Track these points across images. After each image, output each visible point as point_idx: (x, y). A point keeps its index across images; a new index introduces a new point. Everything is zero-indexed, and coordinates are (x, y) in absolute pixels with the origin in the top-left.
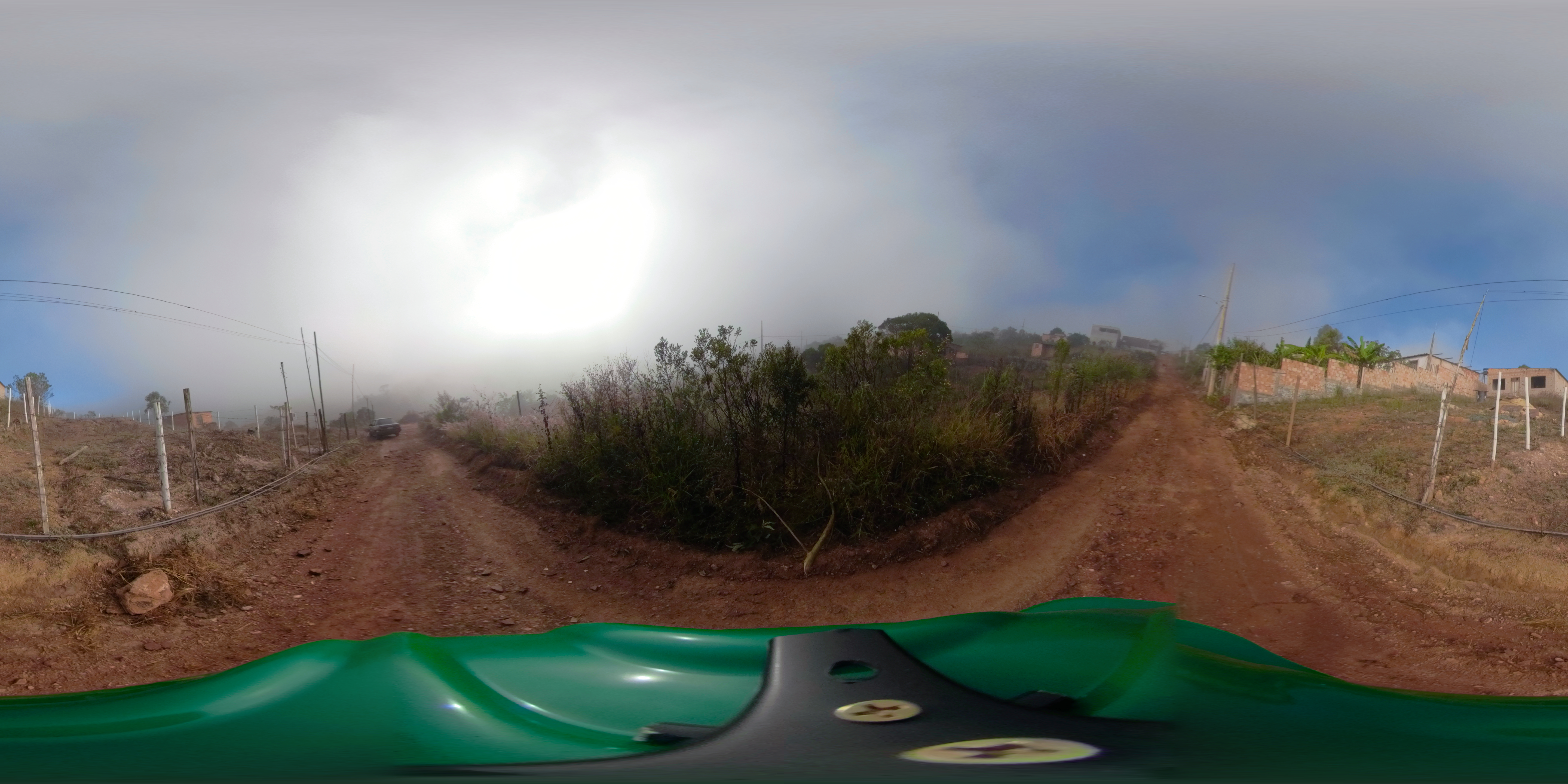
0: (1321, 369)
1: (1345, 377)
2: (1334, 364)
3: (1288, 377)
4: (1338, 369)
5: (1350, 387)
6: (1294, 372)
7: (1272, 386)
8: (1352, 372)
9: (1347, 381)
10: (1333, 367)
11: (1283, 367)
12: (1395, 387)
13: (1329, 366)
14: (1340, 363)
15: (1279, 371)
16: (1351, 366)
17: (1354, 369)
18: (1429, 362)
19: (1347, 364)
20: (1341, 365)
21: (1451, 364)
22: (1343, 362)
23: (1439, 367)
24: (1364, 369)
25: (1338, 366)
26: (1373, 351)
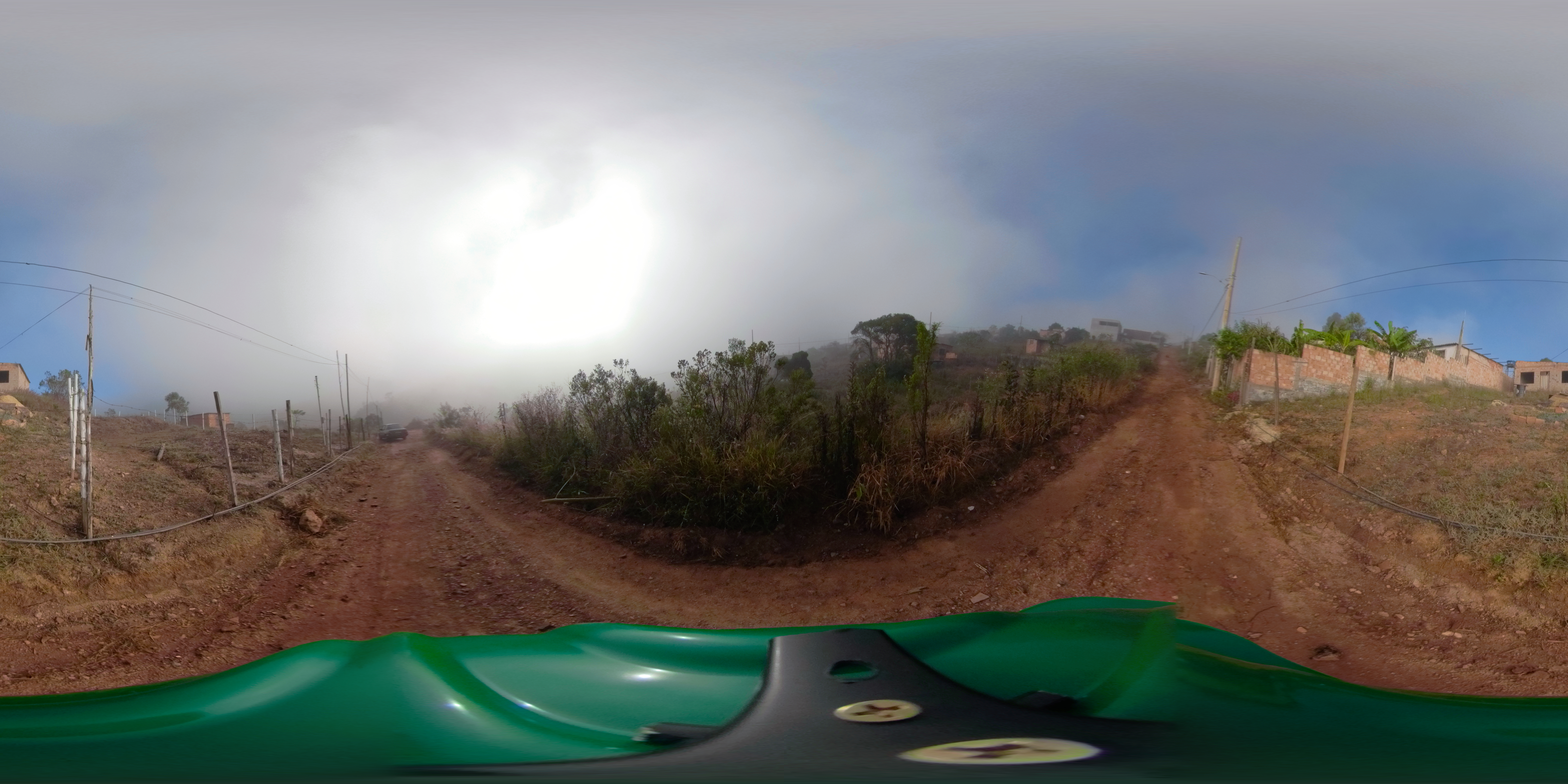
0: (1349, 357)
1: (1376, 368)
2: (1363, 352)
3: (1311, 367)
4: (1368, 358)
5: (1381, 380)
6: (1318, 361)
7: (1292, 378)
8: (1383, 361)
9: (1378, 372)
10: (1363, 356)
11: (1305, 354)
12: (1428, 379)
13: (1358, 354)
14: (1370, 351)
15: (1299, 359)
16: (1382, 354)
17: (1384, 358)
18: (1458, 352)
19: (1378, 352)
20: (1371, 353)
21: (1478, 355)
22: (1373, 350)
23: (1469, 358)
24: (1396, 358)
25: (1368, 354)
26: (1405, 338)
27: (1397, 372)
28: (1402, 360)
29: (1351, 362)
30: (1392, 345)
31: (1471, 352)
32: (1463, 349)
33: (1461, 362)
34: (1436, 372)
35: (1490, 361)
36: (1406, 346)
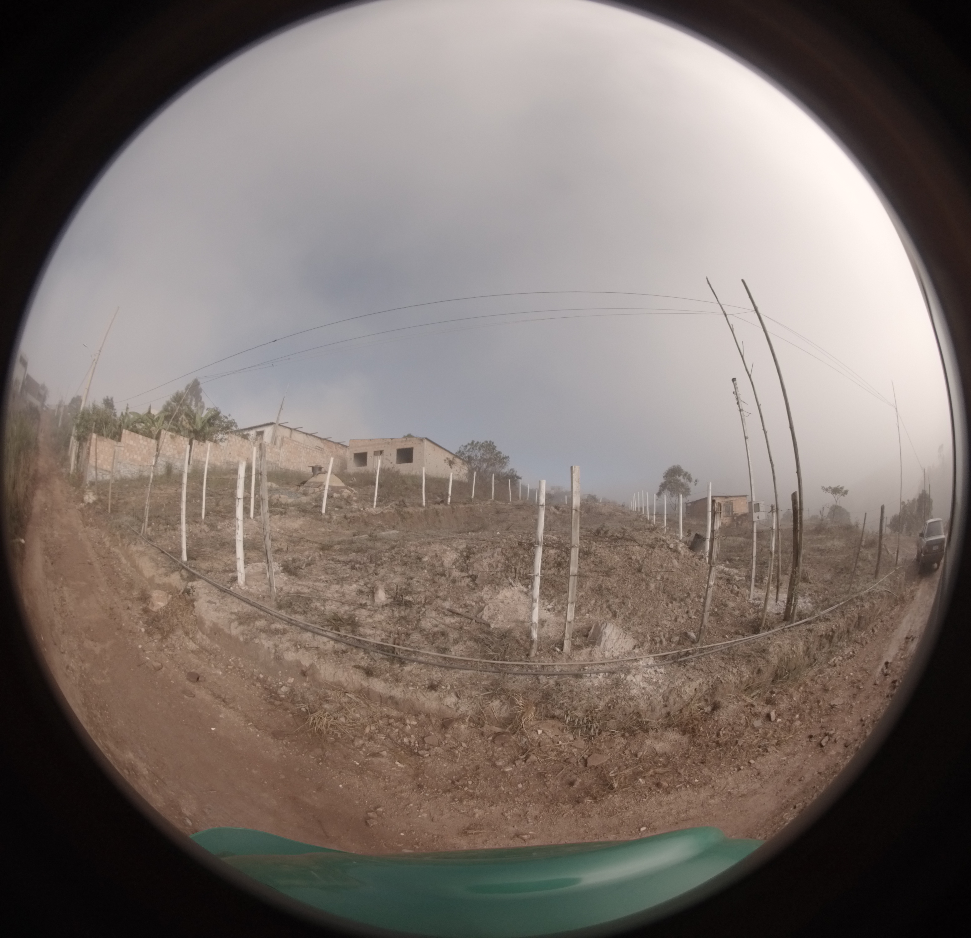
0: (153, 442)
1: (176, 452)
2: (167, 438)
4: (171, 444)
6: (131, 446)
8: (183, 445)
9: (177, 456)
10: (165, 440)
11: (122, 439)
12: (228, 463)
13: (161, 438)
15: (119, 445)
16: (183, 439)
17: (185, 443)
18: (274, 432)
19: (178, 436)
20: (172, 437)
21: (305, 435)
22: (174, 434)
23: (285, 439)
24: (194, 442)
25: (169, 438)
26: (209, 420)
27: (195, 457)
28: (201, 443)
29: (155, 447)
30: (195, 427)
31: (294, 432)
32: (281, 429)
33: (275, 444)
34: (239, 455)
35: (325, 441)
36: (207, 429)
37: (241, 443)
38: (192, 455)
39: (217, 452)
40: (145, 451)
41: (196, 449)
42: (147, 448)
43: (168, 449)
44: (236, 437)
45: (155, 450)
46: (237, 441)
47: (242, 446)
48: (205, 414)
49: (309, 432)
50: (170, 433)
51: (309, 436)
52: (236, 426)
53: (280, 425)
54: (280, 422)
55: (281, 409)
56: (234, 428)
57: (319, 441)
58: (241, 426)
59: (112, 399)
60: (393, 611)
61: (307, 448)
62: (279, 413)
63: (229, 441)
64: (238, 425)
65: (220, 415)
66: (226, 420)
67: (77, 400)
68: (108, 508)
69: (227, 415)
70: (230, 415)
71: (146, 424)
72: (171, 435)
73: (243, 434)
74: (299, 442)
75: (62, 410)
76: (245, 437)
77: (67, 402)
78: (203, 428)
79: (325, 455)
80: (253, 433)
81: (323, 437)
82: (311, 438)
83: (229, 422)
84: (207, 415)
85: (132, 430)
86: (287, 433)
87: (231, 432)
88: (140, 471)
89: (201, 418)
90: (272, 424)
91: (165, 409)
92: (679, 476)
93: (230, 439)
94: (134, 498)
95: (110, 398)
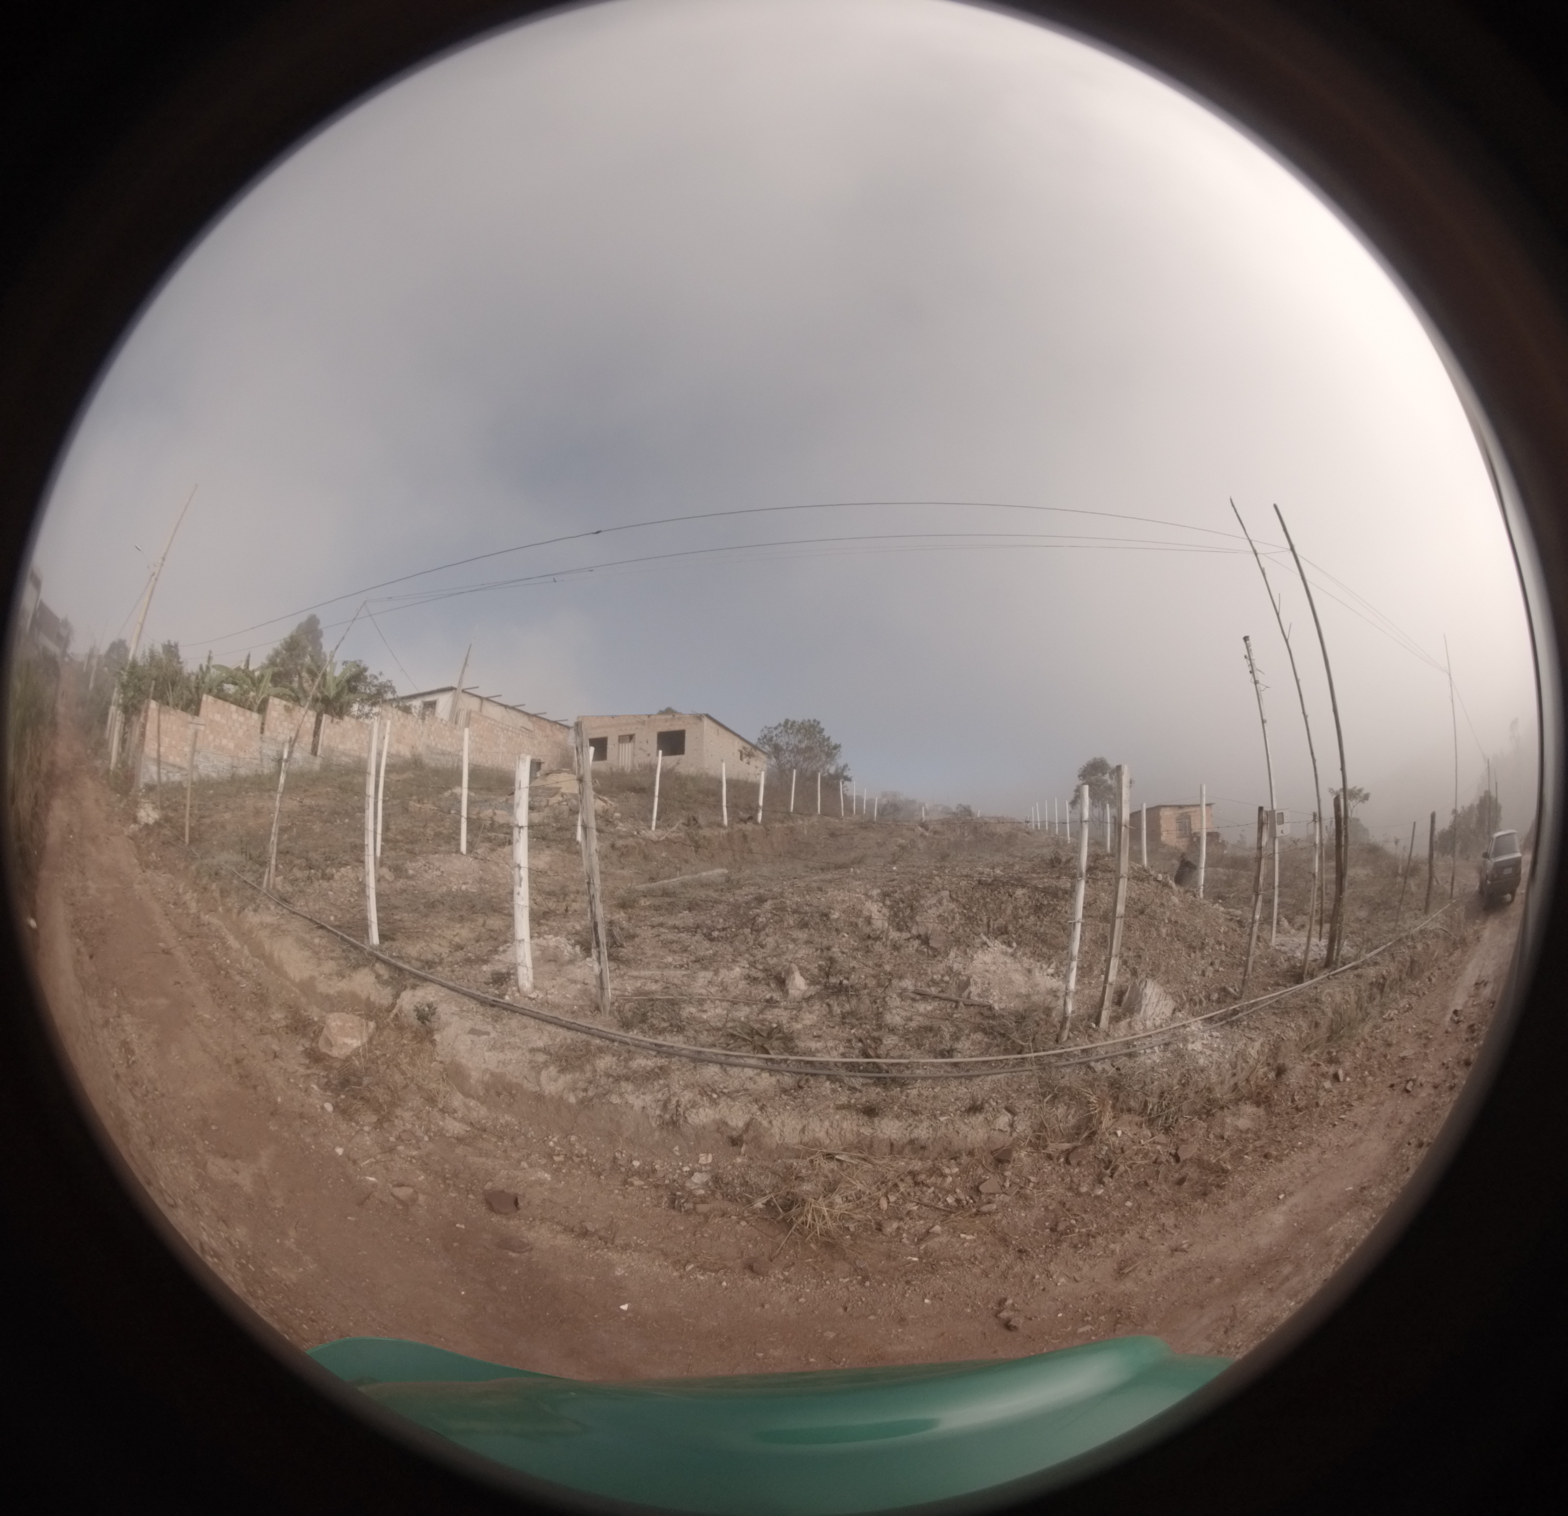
0: (255, 716)
1: (293, 734)
2: (278, 708)
3: (208, 734)
4: (284, 719)
6: (217, 723)
7: (186, 749)
8: (305, 724)
9: (294, 742)
10: (275, 714)
11: (203, 711)
14: (288, 707)
15: (197, 721)
16: (306, 712)
17: (308, 719)
18: (455, 704)
19: (297, 708)
20: (287, 709)
21: (503, 708)
22: (290, 705)
23: (473, 715)
24: (325, 718)
25: (283, 711)
26: (348, 681)
27: (325, 743)
28: (336, 720)
29: (259, 725)
30: (326, 693)
31: (486, 703)
32: (465, 698)
33: (456, 723)
34: (399, 741)
35: (534, 719)
36: (346, 697)
37: (402, 720)
38: (320, 741)
39: (363, 736)
40: (240, 733)
41: (327, 731)
42: (245, 728)
43: (280, 730)
44: (395, 711)
45: (259, 730)
46: (396, 717)
47: (404, 726)
48: (338, 671)
49: (511, 704)
50: (284, 703)
51: (510, 711)
52: (394, 692)
53: (463, 691)
54: (464, 686)
55: (465, 664)
56: (389, 696)
57: (526, 718)
58: (401, 693)
59: (176, 646)
60: (828, 1005)
61: (508, 730)
62: (463, 671)
63: (382, 718)
64: (397, 690)
65: (368, 674)
66: (376, 682)
67: (119, 647)
68: (183, 835)
69: (377, 674)
70: (381, 674)
71: (241, 687)
72: (285, 706)
73: (403, 705)
74: (495, 721)
75: (94, 662)
76: (407, 710)
77: (103, 649)
78: (339, 695)
79: (536, 742)
80: (417, 704)
81: (531, 712)
82: (513, 714)
83: (381, 684)
84: (343, 673)
85: (218, 697)
86: (474, 704)
87: (385, 701)
88: (233, 767)
89: (335, 678)
90: (451, 689)
91: (272, 663)
92: (1104, 774)
93: (384, 713)
94: (227, 816)
95: (173, 644)
